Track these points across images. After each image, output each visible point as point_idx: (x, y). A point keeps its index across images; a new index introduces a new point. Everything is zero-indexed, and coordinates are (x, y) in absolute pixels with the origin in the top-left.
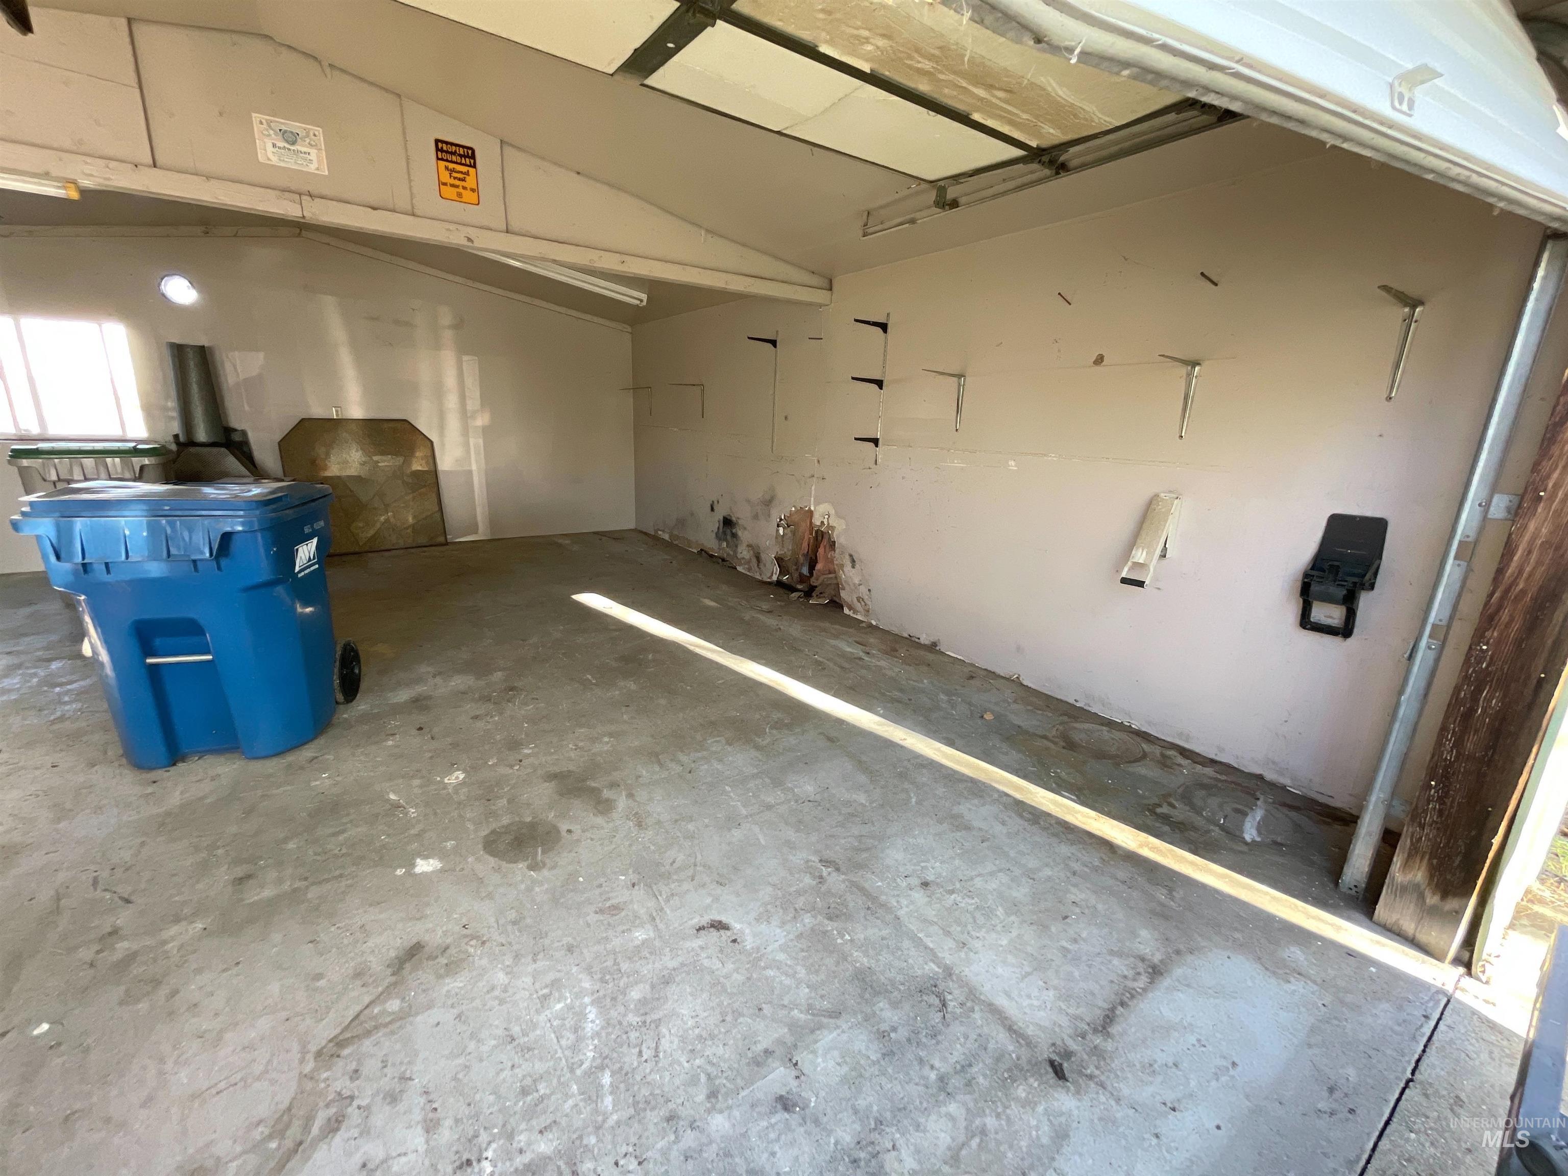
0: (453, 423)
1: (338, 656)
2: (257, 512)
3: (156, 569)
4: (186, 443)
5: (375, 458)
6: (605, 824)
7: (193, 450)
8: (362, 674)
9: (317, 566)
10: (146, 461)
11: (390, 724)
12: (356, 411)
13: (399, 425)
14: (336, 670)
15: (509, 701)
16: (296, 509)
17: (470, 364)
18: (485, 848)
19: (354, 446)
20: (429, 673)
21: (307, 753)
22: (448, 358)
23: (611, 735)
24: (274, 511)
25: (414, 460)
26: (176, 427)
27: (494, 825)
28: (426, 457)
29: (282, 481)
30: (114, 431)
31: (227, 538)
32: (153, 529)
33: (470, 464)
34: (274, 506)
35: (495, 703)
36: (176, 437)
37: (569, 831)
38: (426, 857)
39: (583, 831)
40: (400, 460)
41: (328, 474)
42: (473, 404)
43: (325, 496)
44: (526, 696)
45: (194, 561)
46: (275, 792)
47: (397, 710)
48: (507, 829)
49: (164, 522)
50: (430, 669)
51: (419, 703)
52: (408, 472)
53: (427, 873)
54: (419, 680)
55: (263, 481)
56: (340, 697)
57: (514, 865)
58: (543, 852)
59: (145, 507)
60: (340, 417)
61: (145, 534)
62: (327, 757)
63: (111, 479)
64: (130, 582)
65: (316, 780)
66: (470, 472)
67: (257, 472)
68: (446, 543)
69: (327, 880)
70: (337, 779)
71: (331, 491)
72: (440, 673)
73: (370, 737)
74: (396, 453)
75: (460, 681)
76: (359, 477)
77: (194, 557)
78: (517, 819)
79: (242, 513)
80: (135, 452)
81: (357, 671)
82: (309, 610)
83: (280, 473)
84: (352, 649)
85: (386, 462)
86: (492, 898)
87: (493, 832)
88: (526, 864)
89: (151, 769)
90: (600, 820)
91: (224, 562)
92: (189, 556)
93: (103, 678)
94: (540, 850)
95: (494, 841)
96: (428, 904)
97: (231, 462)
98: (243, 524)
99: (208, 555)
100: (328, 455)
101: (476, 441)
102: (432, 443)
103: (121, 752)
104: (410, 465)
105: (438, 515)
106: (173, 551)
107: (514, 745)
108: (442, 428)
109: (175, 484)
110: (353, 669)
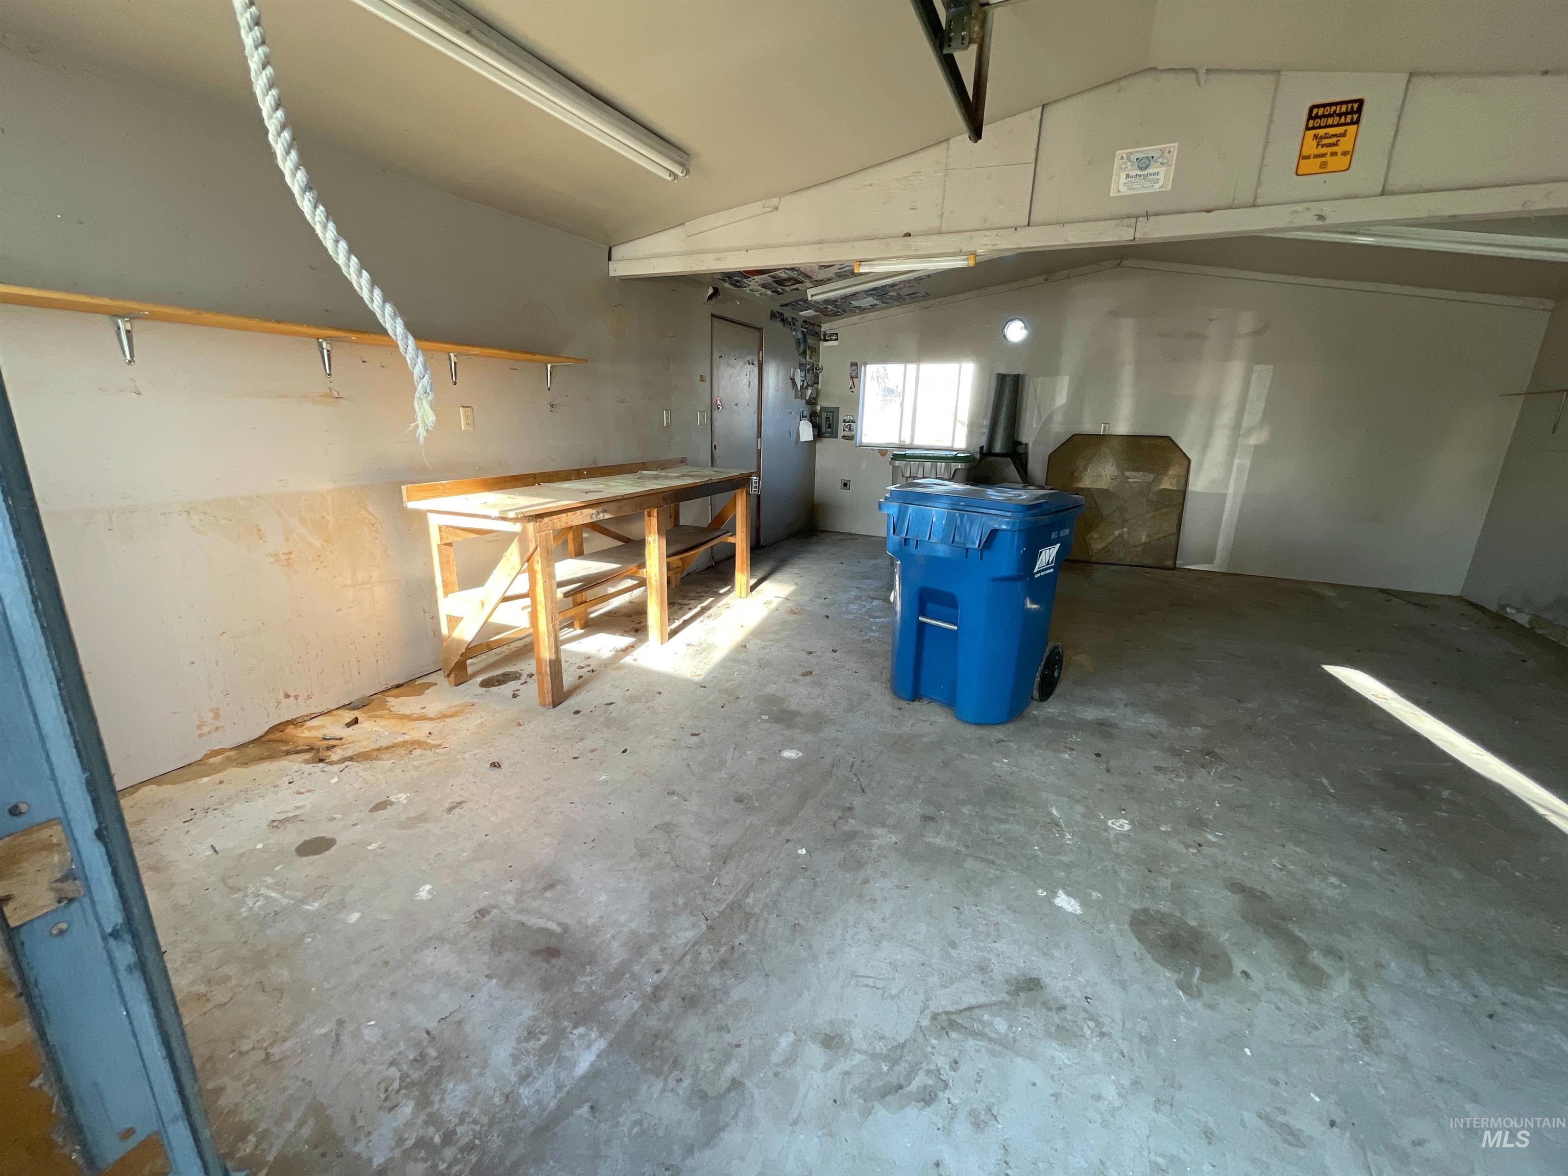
0: (1221, 440)
1: (1045, 656)
2: (1021, 515)
3: (942, 550)
4: (986, 453)
5: (1127, 474)
6: (1305, 1001)
7: (990, 459)
8: (1061, 678)
9: (1052, 570)
10: (959, 466)
11: (1071, 737)
12: (1122, 428)
13: (1159, 442)
14: (1040, 669)
15: (1203, 766)
16: (1050, 516)
17: (1263, 375)
18: (1131, 924)
19: (1112, 461)
20: (1122, 700)
21: (997, 733)
22: (1236, 369)
23: (1343, 878)
24: (1034, 515)
25: (1166, 478)
26: (983, 441)
27: (1149, 904)
28: (1179, 476)
29: (1044, 489)
30: (947, 443)
31: (994, 533)
32: (950, 518)
33: (1227, 488)
34: (1034, 511)
35: (1185, 762)
36: (982, 448)
37: (1245, 974)
38: (1068, 894)
39: (1268, 988)
40: (1150, 477)
41: (1081, 485)
42: (1251, 418)
43: (1077, 506)
44: (1226, 769)
45: (967, 549)
46: (967, 756)
47: (1082, 726)
48: (1162, 919)
49: (957, 514)
50: (1124, 697)
51: (1104, 728)
52: (1156, 489)
53: (1065, 911)
54: (1109, 704)
55: (1030, 487)
56: (1036, 694)
57: (1161, 968)
58: (1201, 978)
59: (950, 502)
60: (1106, 433)
61: (944, 522)
62: (1011, 744)
63: (937, 478)
64: (926, 557)
65: (997, 762)
66: (1224, 496)
67: (1026, 480)
68: (1174, 568)
69: (983, 860)
70: (1014, 769)
71: (1083, 502)
72: (1133, 705)
73: (1051, 742)
74: (1150, 471)
75: (1151, 721)
76: (1107, 490)
77: (968, 546)
78: (1178, 914)
79: (1009, 514)
80: (955, 459)
81: (1056, 674)
82: (1034, 606)
83: (1043, 483)
84: (1058, 654)
85: (1135, 478)
86: (1125, 989)
87: (1146, 911)
88: (1176, 976)
89: (900, 698)
90: (1297, 989)
91: (985, 553)
92: (965, 544)
93: (894, 623)
94: (1198, 971)
95: (1145, 923)
96: (1057, 945)
97: (1012, 471)
98: (1008, 523)
99: (977, 546)
100: (1085, 468)
101: (1242, 462)
102: (1189, 460)
103: (889, 677)
104: (1160, 482)
105: (1173, 538)
106: (957, 539)
107: (1198, 822)
108: (1205, 446)
109: (972, 485)
110: (1053, 672)
